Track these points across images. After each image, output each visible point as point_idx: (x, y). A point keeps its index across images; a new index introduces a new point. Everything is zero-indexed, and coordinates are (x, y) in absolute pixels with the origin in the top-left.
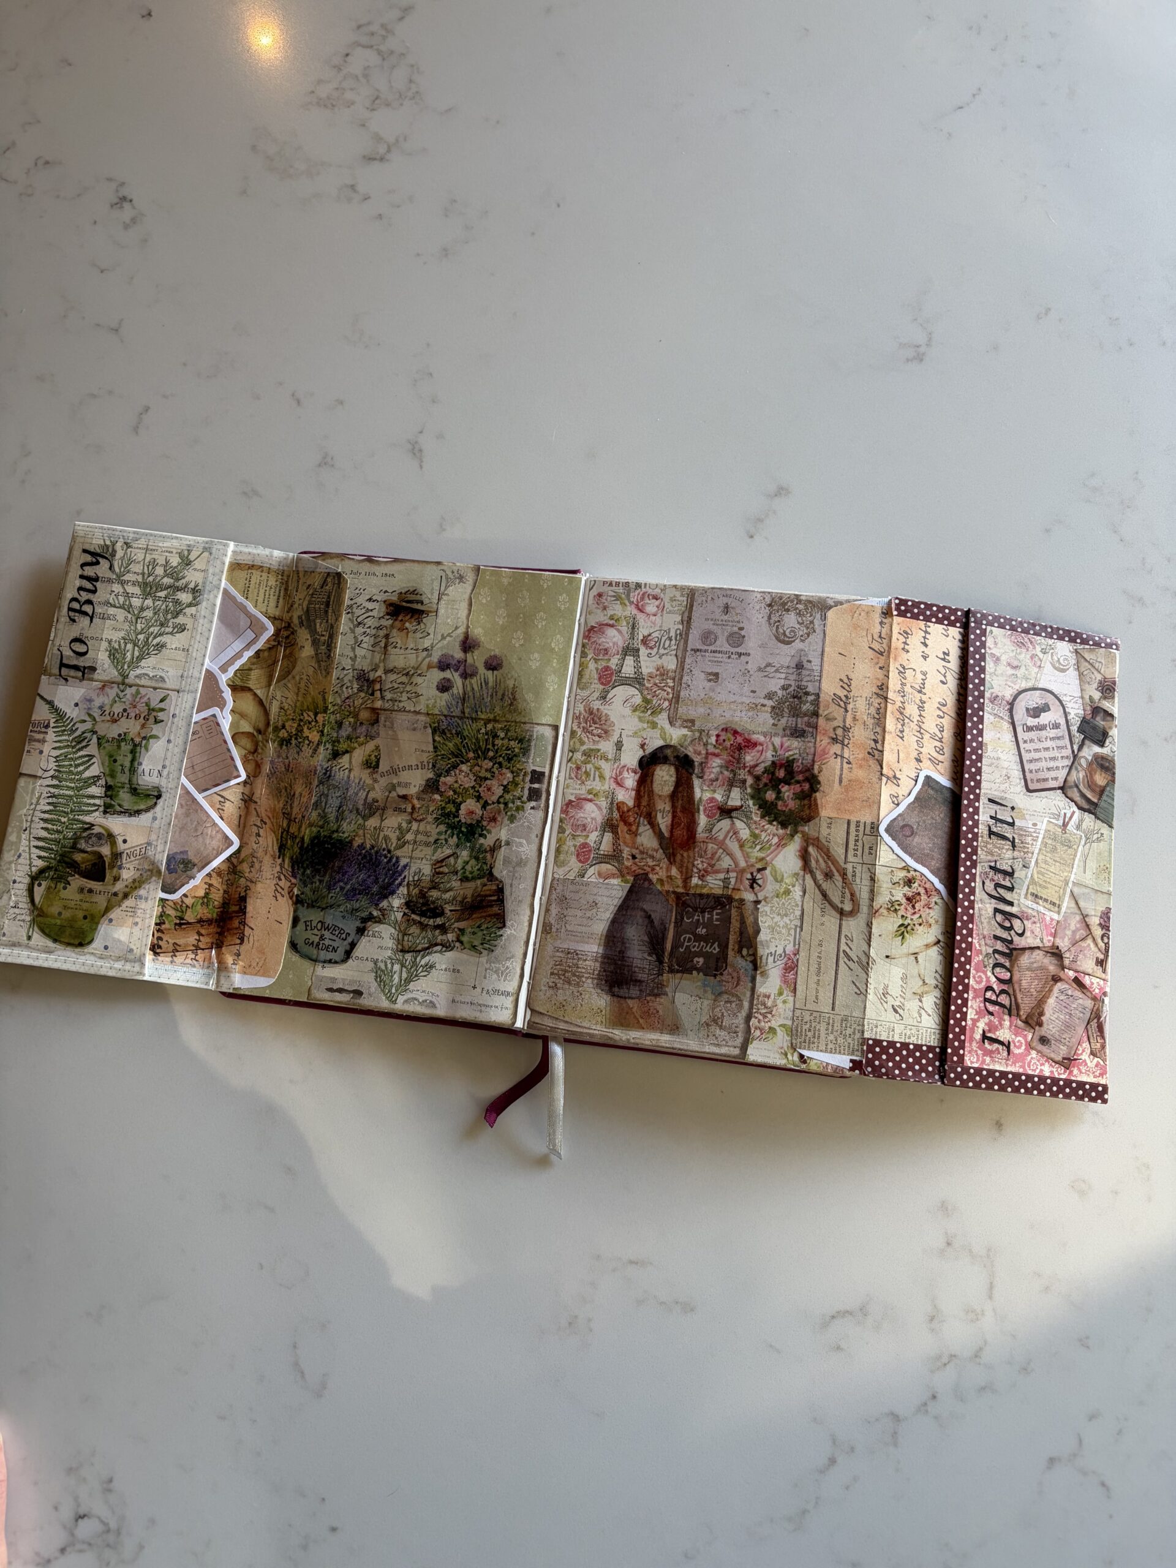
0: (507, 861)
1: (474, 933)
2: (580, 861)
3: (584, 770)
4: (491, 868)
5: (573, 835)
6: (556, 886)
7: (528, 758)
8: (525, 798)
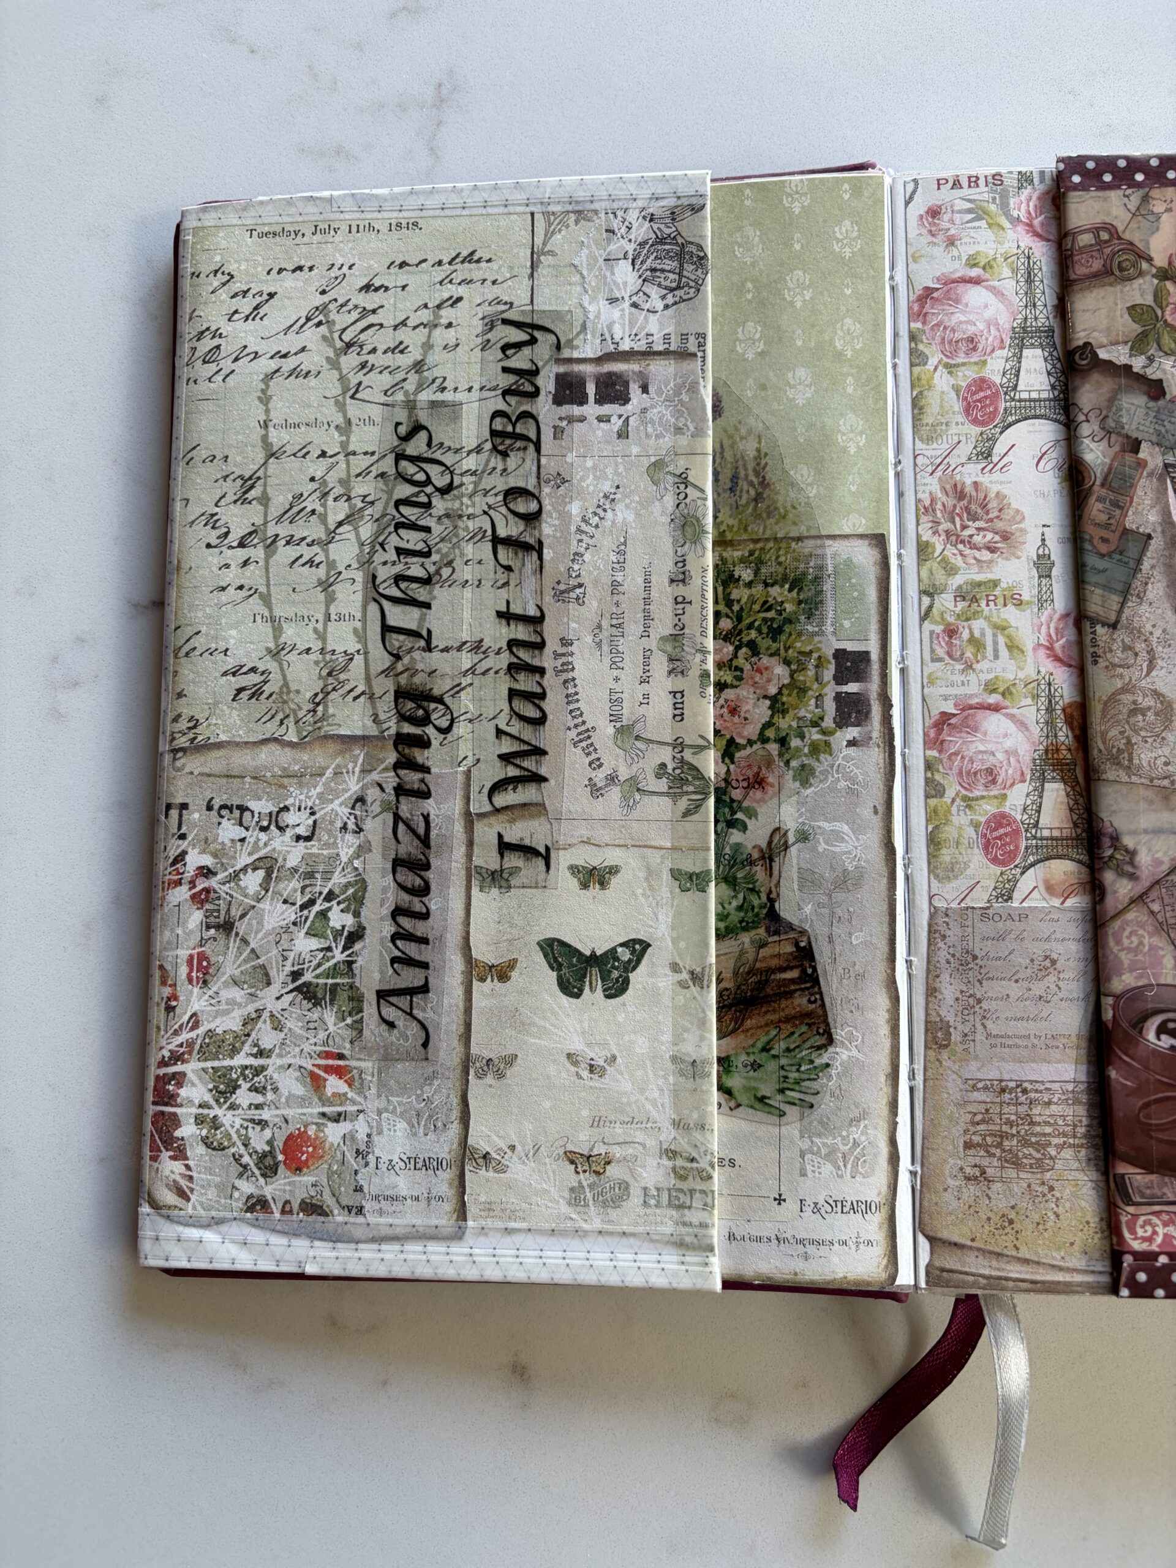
0: (808, 880)
1: (756, 1066)
2: (995, 861)
3: (966, 635)
4: (772, 901)
5: (965, 799)
6: (942, 928)
7: (822, 623)
8: (828, 723)
